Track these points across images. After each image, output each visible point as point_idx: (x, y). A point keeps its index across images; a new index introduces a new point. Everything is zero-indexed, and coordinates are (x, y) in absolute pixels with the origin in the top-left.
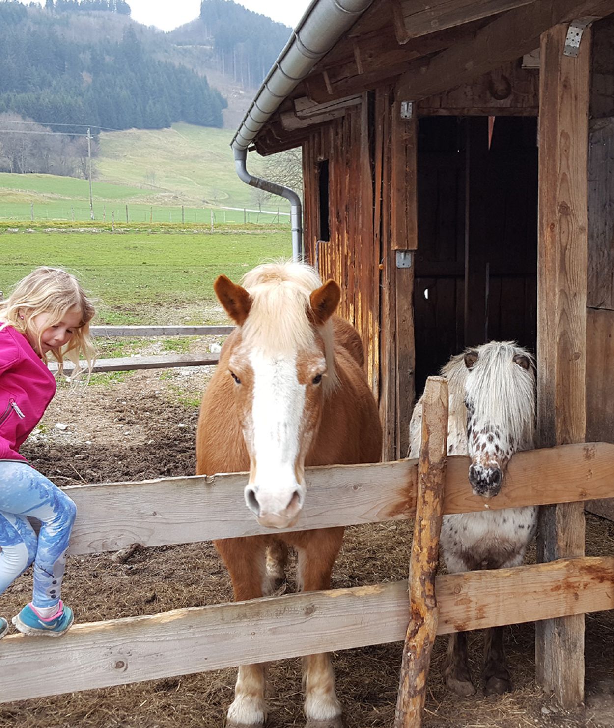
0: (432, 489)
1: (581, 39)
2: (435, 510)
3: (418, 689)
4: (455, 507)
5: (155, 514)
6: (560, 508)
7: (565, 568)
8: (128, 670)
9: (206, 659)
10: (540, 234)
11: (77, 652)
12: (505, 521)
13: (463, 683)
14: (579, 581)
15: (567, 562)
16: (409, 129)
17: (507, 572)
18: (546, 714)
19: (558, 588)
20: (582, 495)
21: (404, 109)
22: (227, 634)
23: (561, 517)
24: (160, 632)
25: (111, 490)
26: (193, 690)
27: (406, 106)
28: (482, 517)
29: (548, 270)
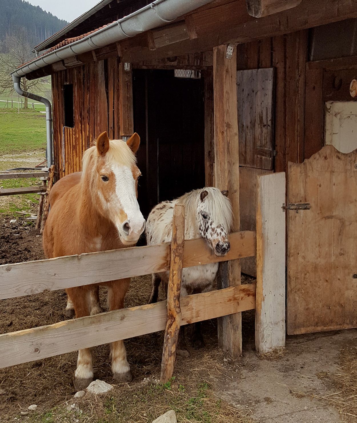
0: (178, 256)
1: (233, 51)
2: (180, 266)
3: (173, 352)
4: (186, 264)
5: (55, 274)
6: (230, 262)
7: (233, 291)
8: (40, 353)
9: (76, 345)
10: (216, 136)
11: (17, 345)
12: (207, 271)
13: (184, 351)
14: (239, 297)
15: (234, 288)
16: (128, 76)
17: (209, 294)
18: (226, 362)
19: (230, 300)
20: (240, 255)
21: (126, 66)
22: (85, 332)
23: (230, 267)
24: (55, 333)
25: (36, 264)
26: (51, 366)
27: (127, 64)
28: (197, 269)
29: (221, 152)
